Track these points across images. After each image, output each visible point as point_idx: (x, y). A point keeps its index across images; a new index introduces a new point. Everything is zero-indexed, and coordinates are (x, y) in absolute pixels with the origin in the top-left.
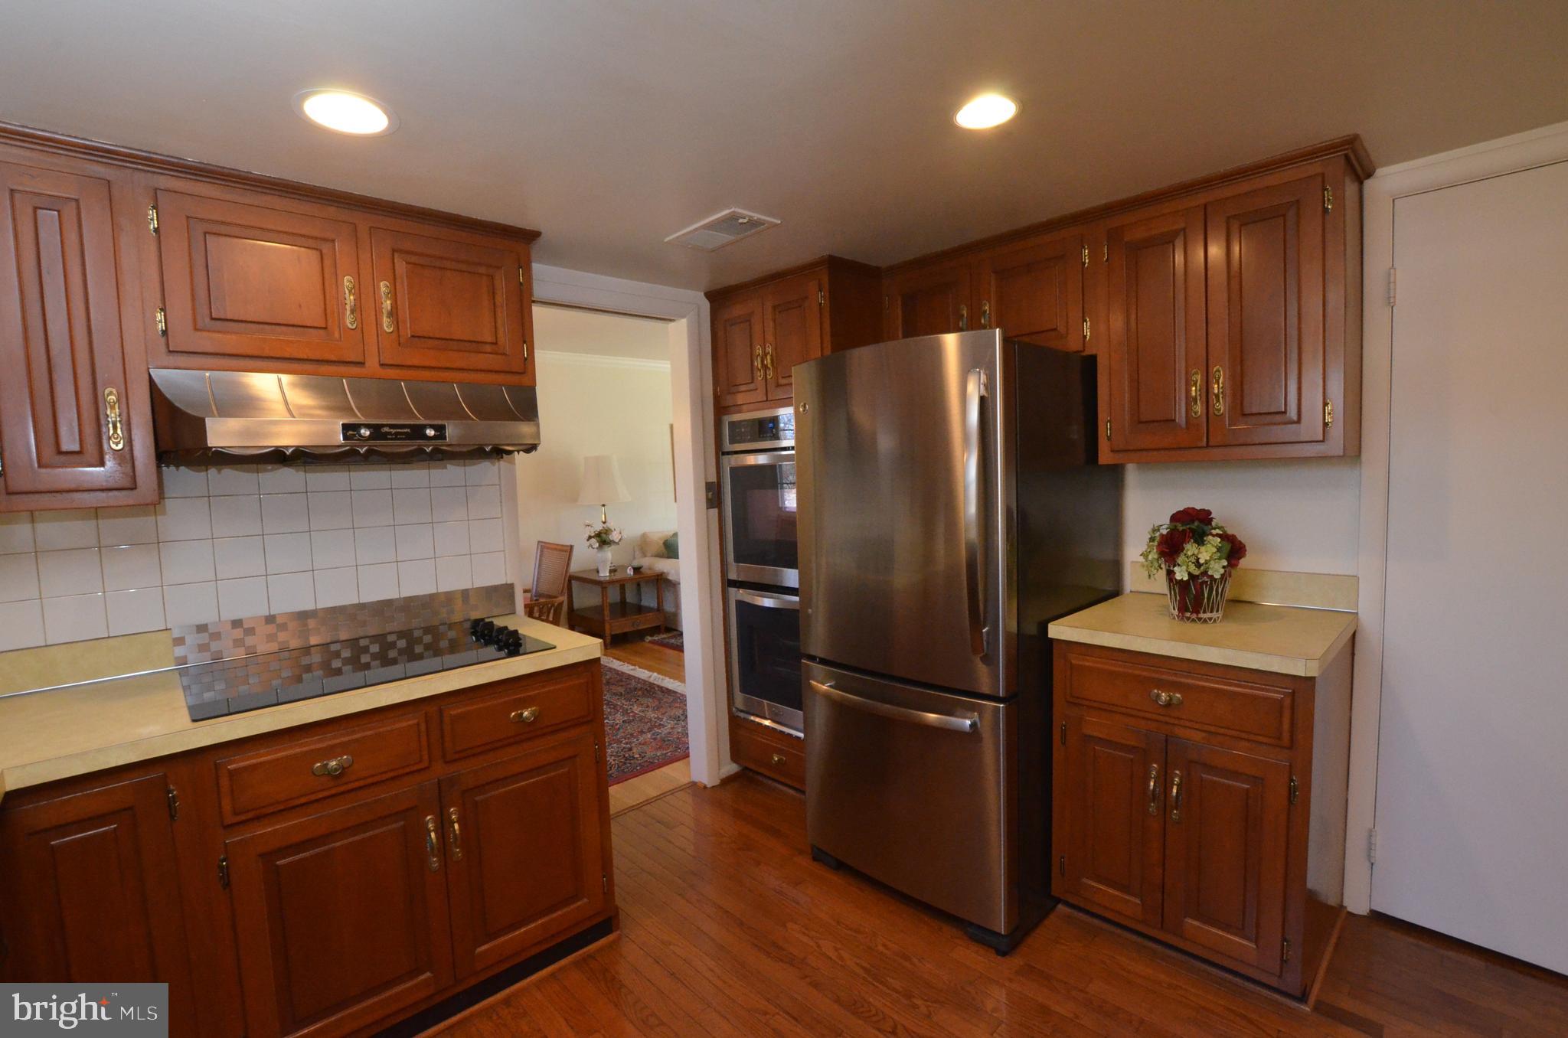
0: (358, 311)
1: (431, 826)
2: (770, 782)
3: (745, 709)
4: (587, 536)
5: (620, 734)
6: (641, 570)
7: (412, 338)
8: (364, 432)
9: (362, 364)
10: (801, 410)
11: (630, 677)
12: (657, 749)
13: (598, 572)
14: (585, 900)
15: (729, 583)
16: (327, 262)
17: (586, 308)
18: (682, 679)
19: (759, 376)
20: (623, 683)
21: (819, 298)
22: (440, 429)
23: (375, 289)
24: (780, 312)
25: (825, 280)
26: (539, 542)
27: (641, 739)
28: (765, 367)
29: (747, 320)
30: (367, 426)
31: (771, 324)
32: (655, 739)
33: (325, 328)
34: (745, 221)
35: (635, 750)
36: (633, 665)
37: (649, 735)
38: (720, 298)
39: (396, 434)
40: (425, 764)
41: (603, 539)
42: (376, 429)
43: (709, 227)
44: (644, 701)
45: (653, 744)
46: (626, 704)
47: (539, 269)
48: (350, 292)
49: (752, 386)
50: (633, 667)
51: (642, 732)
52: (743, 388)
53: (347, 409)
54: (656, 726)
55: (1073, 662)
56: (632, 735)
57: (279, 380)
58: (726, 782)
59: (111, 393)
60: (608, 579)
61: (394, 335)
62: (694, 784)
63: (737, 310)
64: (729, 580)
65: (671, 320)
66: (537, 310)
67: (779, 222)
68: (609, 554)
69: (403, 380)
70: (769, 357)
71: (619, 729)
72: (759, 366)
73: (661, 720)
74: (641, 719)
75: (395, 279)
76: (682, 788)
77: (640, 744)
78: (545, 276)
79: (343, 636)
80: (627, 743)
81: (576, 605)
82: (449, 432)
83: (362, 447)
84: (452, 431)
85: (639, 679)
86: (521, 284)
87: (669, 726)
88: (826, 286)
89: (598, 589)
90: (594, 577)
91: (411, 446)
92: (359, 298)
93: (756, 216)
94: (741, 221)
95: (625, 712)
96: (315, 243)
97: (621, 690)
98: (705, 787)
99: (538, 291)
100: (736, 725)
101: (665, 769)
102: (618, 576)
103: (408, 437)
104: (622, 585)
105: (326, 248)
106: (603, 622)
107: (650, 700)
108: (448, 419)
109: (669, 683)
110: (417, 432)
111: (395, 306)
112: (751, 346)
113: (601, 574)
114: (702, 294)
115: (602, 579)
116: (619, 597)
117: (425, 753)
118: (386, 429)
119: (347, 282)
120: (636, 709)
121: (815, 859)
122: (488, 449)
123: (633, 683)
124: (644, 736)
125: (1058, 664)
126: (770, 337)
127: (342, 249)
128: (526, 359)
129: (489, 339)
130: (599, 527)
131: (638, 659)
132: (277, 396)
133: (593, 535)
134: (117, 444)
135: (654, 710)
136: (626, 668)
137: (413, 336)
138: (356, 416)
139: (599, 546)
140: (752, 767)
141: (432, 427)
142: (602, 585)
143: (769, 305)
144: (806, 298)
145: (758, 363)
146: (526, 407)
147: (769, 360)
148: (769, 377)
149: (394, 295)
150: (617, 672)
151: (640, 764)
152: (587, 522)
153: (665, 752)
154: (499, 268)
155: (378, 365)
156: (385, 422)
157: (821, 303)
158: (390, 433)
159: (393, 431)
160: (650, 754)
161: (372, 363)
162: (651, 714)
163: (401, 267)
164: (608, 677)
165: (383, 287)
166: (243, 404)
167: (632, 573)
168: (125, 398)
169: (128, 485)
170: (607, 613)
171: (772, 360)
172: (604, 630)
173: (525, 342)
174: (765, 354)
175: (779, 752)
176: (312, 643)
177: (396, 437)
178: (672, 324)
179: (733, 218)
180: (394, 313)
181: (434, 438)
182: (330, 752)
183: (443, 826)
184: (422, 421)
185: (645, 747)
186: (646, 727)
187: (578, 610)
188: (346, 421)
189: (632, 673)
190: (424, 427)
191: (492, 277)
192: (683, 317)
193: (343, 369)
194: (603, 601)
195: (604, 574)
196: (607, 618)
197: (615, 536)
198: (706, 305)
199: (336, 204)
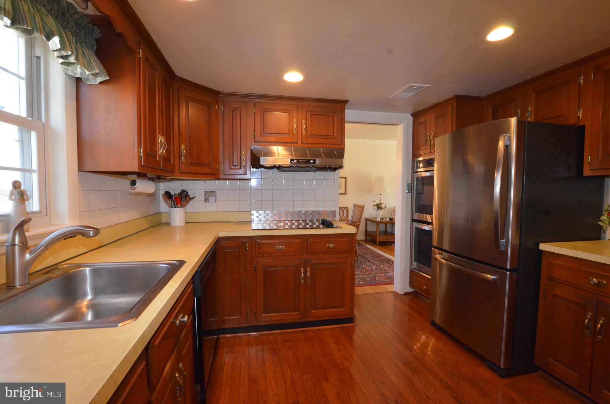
0: (297, 129)
1: (302, 271)
2: (423, 298)
3: (416, 268)
4: (373, 205)
5: (373, 272)
6: (393, 219)
7: (310, 136)
8: (295, 161)
9: (297, 143)
10: (438, 154)
11: (382, 256)
12: (385, 279)
13: (376, 218)
14: (344, 309)
15: (414, 221)
16: (290, 116)
17: (364, 123)
18: (394, 256)
19: (428, 143)
20: (379, 257)
21: (451, 112)
22: (314, 161)
23: (302, 122)
24: (437, 118)
25: (455, 104)
26: (354, 204)
27: (380, 275)
28: (430, 140)
29: (425, 122)
30: (296, 160)
31: (434, 123)
32: (385, 276)
33: (289, 134)
34: (416, 87)
35: (377, 278)
36: (385, 252)
37: (383, 275)
38: (416, 115)
39: (303, 162)
40: (302, 253)
41: (379, 207)
42: (298, 160)
43: (403, 91)
44: (385, 264)
45: (384, 277)
46: (378, 264)
47: (348, 112)
48: (295, 123)
49: (426, 147)
50: (384, 253)
51: (381, 273)
52: (422, 148)
53: (292, 155)
54: (386, 272)
55: (551, 261)
56: (377, 273)
57: (278, 148)
58: (406, 294)
59: (243, 152)
60: (380, 221)
61: (306, 135)
62: (394, 292)
63: (422, 119)
64: (413, 219)
65: (397, 125)
66: (347, 125)
67: (430, 86)
68: (381, 212)
69: (307, 147)
70: (432, 136)
71: (373, 271)
72: (428, 140)
73: (389, 271)
74: (382, 270)
75: (307, 120)
76: (390, 292)
77: (379, 276)
78: (349, 113)
79: (289, 219)
80: (375, 275)
81: (368, 230)
82: (317, 161)
83: (294, 165)
84: (318, 161)
85: (385, 257)
86: (342, 117)
87: (391, 273)
88: (455, 107)
89: (376, 224)
90: (375, 220)
91: (307, 165)
92: (297, 126)
93: (420, 85)
94: (414, 88)
95: (377, 266)
96: (288, 111)
97: (378, 259)
98: (398, 294)
99: (347, 119)
100: (412, 274)
101: (385, 286)
102: (384, 220)
103: (306, 163)
104: (386, 224)
105: (290, 113)
106: (376, 236)
107: (387, 264)
108: (317, 158)
109: (391, 257)
110: (308, 161)
111: (306, 127)
112: (426, 132)
113: (377, 219)
114: (410, 115)
115: (378, 221)
116: (384, 229)
117: (302, 251)
118: (300, 161)
119: (295, 121)
120: (381, 266)
121: (432, 325)
122: (327, 167)
123: (383, 258)
124: (381, 274)
125: (544, 261)
126: (433, 129)
127: (294, 113)
128: (342, 140)
129: (331, 134)
130: (378, 202)
131: (386, 250)
132: (277, 152)
133: (375, 205)
134: (244, 164)
135: (388, 267)
136: (382, 253)
137: (310, 135)
138: (294, 157)
139: (377, 209)
140: (418, 291)
141: (312, 160)
142: (378, 223)
143: (433, 117)
144: (447, 112)
145: (428, 139)
146: (341, 155)
147: (432, 137)
148: (431, 143)
149: (306, 123)
150: (378, 254)
151: (377, 282)
152: (374, 200)
153: (387, 280)
154: (336, 113)
155: (301, 143)
156: (300, 159)
157: (453, 114)
158: (301, 162)
159: (302, 161)
160: (382, 280)
161: (300, 143)
162: (386, 268)
163: (308, 115)
164: (374, 255)
165: (304, 121)
166: (269, 154)
167: (389, 220)
168: (246, 152)
169: (245, 174)
170: (378, 233)
171: (433, 137)
172: (376, 240)
173: (342, 135)
174: (431, 135)
175: (426, 285)
176: (281, 220)
177: (303, 163)
178: (398, 126)
179: (411, 87)
180: (306, 129)
181: (313, 163)
182: (280, 244)
183: (306, 273)
184: (310, 158)
185: (380, 278)
186: (383, 272)
187: (369, 232)
188: (291, 158)
189: (384, 255)
190: (310, 160)
191: (333, 116)
192: (401, 123)
193: (292, 145)
194: (377, 230)
195: (379, 219)
196: (378, 235)
197: (383, 206)
198: (411, 118)
199: (293, 100)
